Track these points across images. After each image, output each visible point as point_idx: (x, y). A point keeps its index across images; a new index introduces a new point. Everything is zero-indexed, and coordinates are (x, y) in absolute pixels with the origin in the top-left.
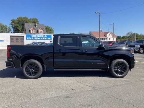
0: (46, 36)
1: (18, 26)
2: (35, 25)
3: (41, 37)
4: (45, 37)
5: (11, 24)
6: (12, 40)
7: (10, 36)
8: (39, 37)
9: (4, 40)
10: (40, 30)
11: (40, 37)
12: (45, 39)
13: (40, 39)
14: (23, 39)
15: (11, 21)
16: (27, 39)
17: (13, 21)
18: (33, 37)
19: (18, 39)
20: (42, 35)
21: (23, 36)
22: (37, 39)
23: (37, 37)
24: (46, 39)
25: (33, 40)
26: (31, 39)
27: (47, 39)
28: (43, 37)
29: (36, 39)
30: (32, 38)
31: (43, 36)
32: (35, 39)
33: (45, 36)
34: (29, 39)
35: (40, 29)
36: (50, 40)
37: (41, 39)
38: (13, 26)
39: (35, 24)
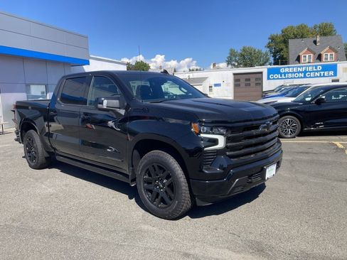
0: (319, 68)
1: (282, 49)
2: (315, 42)
3: (305, 72)
4: (317, 71)
5: (268, 47)
6: (238, 83)
7: (234, 74)
8: (299, 73)
9: (222, 83)
10: (327, 52)
11: (302, 72)
12: (317, 76)
13: (301, 77)
14: (261, 79)
15: (269, 39)
16: (268, 78)
17: (273, 39)
18: (285, 73)
19: (249, 80)
20: (309, 66)
21: (261, 73)
22: (295, 78)
23: (295, 73)
24: (320, 76)
25: (283, 80)
26: (278, 79)
27: (324, 76)
28: (310, 72)
29: (292, 78)
30: (281, 76)
31: (310, 69)
32: (288, 78)
33: (316, 68)
34: (274, 79)
35: (325, 50)
36: (331, 76)
37: (305, 77)
38: (273, 50)
39: (315, 39)
